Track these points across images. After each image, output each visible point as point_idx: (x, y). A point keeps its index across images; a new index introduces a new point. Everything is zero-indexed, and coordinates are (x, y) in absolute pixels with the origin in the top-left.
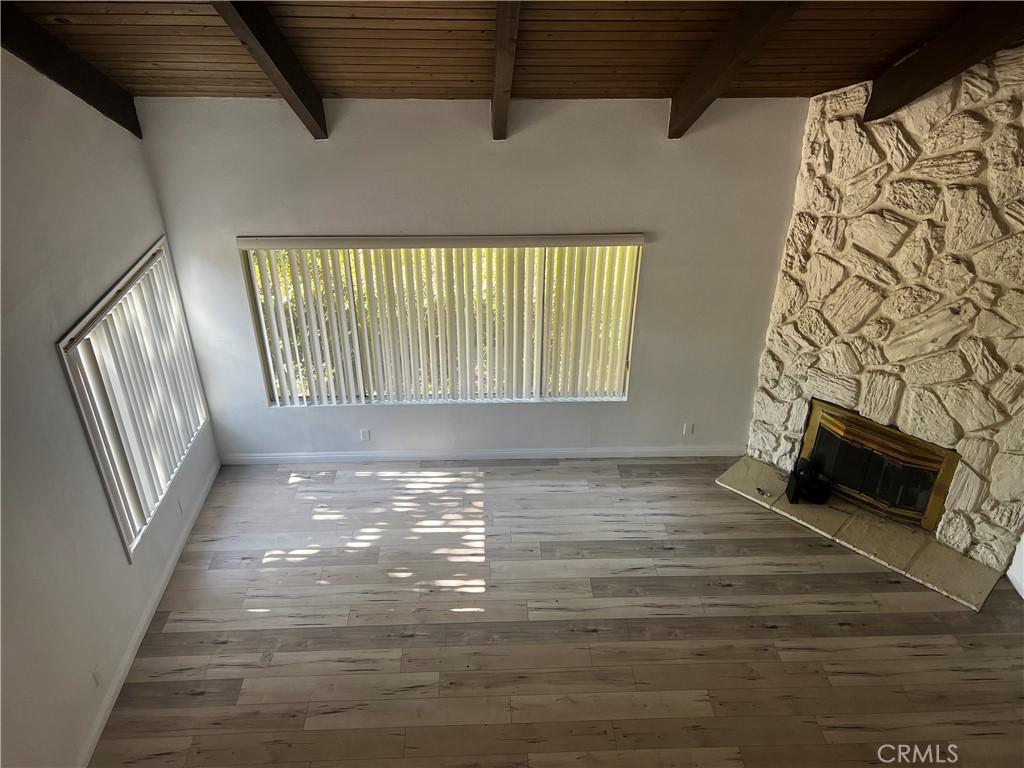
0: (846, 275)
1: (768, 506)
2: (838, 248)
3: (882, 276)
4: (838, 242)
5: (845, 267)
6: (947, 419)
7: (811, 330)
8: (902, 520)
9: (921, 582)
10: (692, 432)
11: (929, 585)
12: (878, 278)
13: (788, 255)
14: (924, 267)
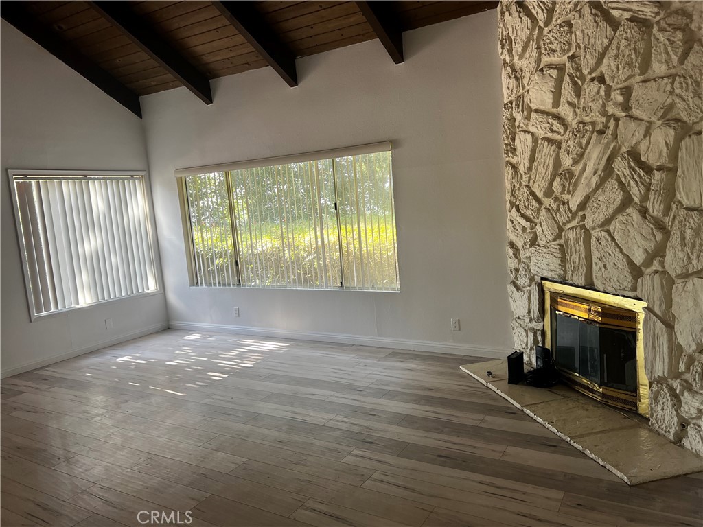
0: (535, 139)
1: (484, 383)
2: (525, 118)
3: (555, 128)
4: (525, 113)
5: (533, 134)
6: (621, 256)
7: (525, 206)
8: (615, 404)
9: (580, 448)
10: (460, 330)
11: (588, 452)
12: (552, 131)
13: (505, 144)
14: (576, 101)
